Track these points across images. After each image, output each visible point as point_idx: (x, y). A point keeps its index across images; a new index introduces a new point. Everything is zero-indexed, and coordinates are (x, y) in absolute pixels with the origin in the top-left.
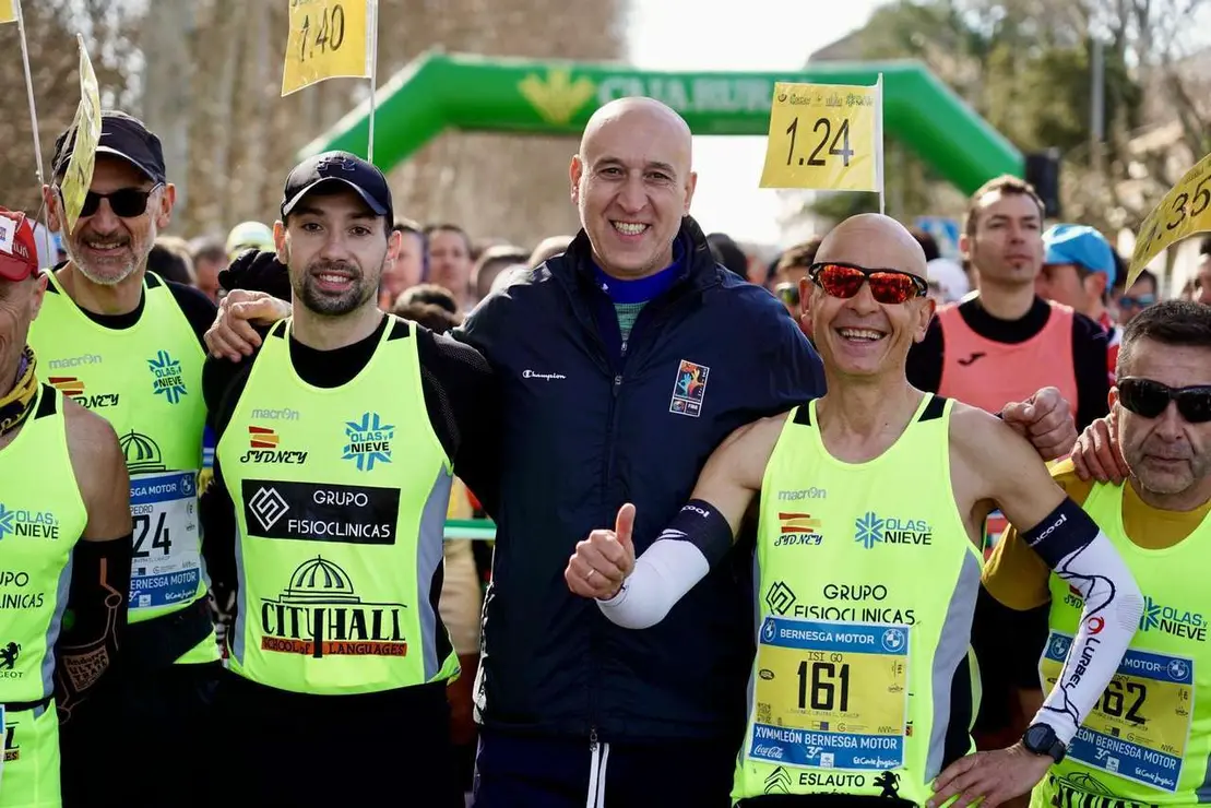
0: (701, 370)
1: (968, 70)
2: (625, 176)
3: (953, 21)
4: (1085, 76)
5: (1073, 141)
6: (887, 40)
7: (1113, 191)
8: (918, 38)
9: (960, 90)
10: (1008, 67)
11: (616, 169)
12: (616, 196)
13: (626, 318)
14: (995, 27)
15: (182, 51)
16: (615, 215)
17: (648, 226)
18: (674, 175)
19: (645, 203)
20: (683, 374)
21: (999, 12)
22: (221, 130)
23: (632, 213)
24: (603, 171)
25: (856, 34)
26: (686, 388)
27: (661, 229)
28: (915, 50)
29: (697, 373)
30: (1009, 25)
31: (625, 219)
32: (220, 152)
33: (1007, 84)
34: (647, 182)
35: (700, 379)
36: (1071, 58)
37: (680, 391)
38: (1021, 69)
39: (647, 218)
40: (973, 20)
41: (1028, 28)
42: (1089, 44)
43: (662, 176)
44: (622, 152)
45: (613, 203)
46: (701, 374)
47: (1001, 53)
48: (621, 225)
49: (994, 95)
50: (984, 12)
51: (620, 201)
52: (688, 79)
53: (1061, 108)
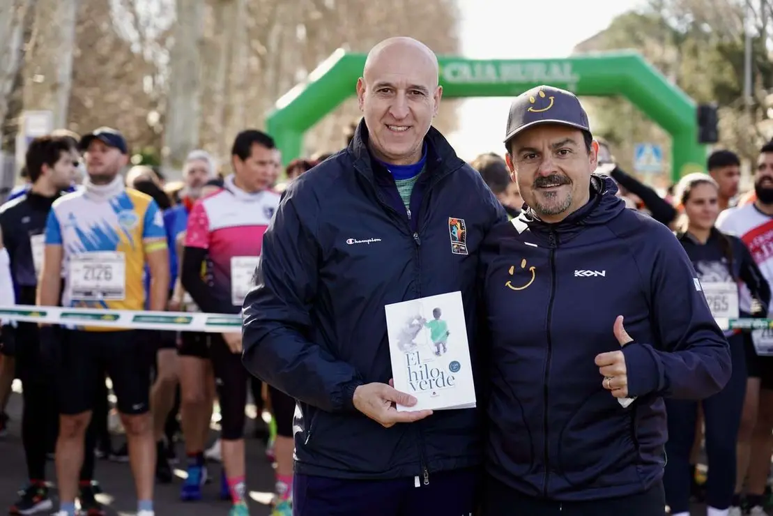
0: (460, 222)
1: (670, 54)
2: (394, 94)
3: (662, 24)
4: (742, 55)
5: (727, 94)
6: (621, 35)
7: (757, 128)
8: (641, 34)
9: (665, 67)
10: (695, 52)
11: (388, 89)
12: (389, 108)
13: (405, 189)
14: (687, 28)
15: (195, 52)
16: (389, 121)
17: (409, 127)
18: (427, 93)
19: (408, 112)
20: (452, 226)
21: (690, 18)
22: (219, 98)
23: (400, 120)
24: (379, 91)
25: (602, 33)
26: (456, 235)
27: (418, 129)
28: (639, 43)
29: (459, 224)
30: (696, 26)
31: (395, 124)
32: (218, 112)
33: (693, 62)
34: (409, 98)
35: (462, 228)
36: (733, 45)
37: (454, 239)
38: (702, 54)
39: (409, 122)
40: (674, 23)
41: (706, 28)
42: (743, 37)
43: (419, 93)
44: (392, 78)
45: (387, 113)
46: (461, 224)
47: (690, 43)
48: (392, 127)
49: (685, 69)
50: (680, 18)
51: (391, 111)
52: (497, 64)
53: (728, 76)
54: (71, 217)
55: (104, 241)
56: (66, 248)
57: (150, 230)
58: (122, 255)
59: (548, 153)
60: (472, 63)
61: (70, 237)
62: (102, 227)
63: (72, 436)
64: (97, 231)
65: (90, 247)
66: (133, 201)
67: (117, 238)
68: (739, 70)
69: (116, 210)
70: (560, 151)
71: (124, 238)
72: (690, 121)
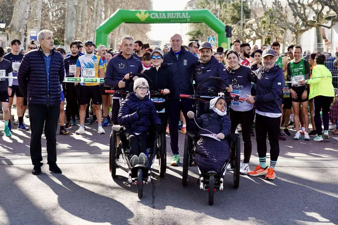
1: (218, 6)
4: (240, 7)
5: (235, 20)
10: (225, 6)
11: (174, 41)
13: (177, 56)
17: (177, 46)
18: (180, 41)
36: (237, 4)
38: (228, 7)
43: (178, 41)
51: (174, 44)
52: (166, 12)
53: (236, 14)
54: (83, 61)
55: (90, 66)
56: (82, 68)
57: (101, 64)
58: (95, 69)
59: (205, 52)
60: (158, 12)
61: (82, 65)
62: (90, 63)
63: (84, 109)
64: (89, 63)
65: (87, 67)
66: (97, 57)
67: (94, 65)
68: (239, 11)
69: (93, 59)
70: (207, 52)
71: (95, 65)
72: (224, 30)
